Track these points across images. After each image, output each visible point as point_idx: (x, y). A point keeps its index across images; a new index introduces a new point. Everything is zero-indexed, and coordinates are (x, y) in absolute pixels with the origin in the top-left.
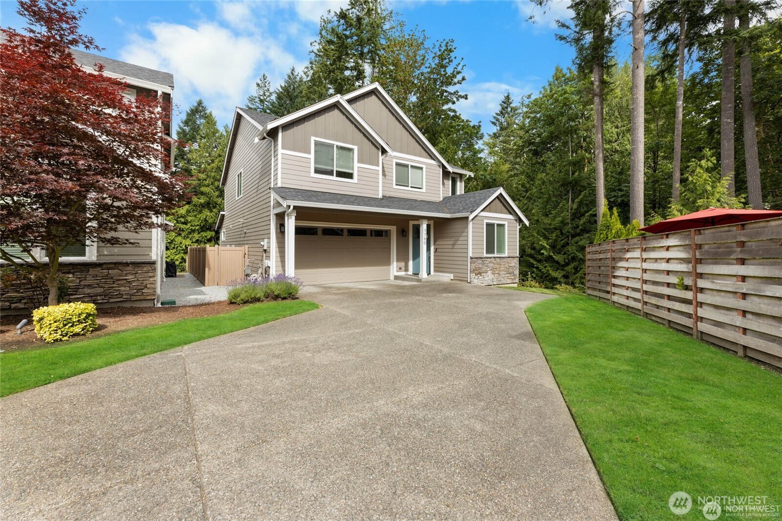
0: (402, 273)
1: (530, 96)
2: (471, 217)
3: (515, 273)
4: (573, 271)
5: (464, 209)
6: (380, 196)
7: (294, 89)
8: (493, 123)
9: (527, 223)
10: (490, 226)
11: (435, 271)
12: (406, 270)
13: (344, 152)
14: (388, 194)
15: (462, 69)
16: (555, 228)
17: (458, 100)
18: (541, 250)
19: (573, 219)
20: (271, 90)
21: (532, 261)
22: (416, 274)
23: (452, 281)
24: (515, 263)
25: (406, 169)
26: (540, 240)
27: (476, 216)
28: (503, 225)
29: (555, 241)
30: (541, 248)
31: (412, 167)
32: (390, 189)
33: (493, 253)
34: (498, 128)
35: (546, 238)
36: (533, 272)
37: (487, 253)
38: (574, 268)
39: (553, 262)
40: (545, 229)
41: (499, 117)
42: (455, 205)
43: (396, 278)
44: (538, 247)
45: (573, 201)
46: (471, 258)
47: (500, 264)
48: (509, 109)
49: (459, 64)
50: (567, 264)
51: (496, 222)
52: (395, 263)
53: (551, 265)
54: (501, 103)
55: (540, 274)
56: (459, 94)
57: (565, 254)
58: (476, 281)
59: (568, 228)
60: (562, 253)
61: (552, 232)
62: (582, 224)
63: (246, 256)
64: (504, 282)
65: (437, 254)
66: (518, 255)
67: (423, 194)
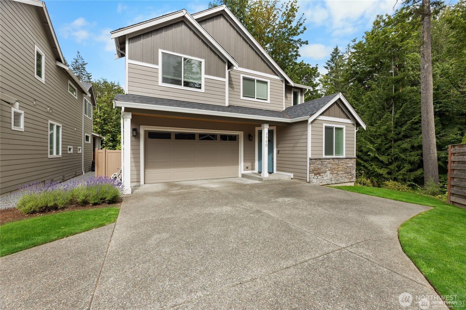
0: (249, 172)
1: (355, 40)
2: (310, 121)
3: (352, 172)
4: (397, 169)
5: (304, 114)
6: (227, 104)
8: (326, 67)
9: (364, 126)
10: (329, 130)
11: (277, 170)
12: (253, 169)
15: (304, 22)
16: (380, 135)
17: (301, 45)
18: (368, 152)
19: (396, 127)
22: (260, 172)
23: (292, 180)
24: (352, 164)
25: (253, 82)
26: (367, 144)
27: (315, 120)
28: (341, 129)
29: (380, 145)
30: (368, 150)
31: (258, 81)
32: (238, 100)
33: (332, 154)
34: (330, 71)
35: (372, 142)
37: (326, 154)
38: (397, 166)
39: (378, 162)
41: (330, 63)
42: (295, 112)
43: (243, 176)
44: (365, 150)
45: (396, 112)
46: (311, 159)
47: (338, 165)
48: (337, 57)
49: (301, 18)
50: (391, 163)
51: (335, 126)
52: (242, 163)
53: (376, 164)
54: (332, 53)
56: (302, 41)
57: (388, 155)
58: (316, 181)
59: (392, 135)
60: (386, 154)
61: (377, 138)
62: (404, 131)
64: (342, 181)
65: (279, 155)
66: (355, 156)
67: (268, 104)
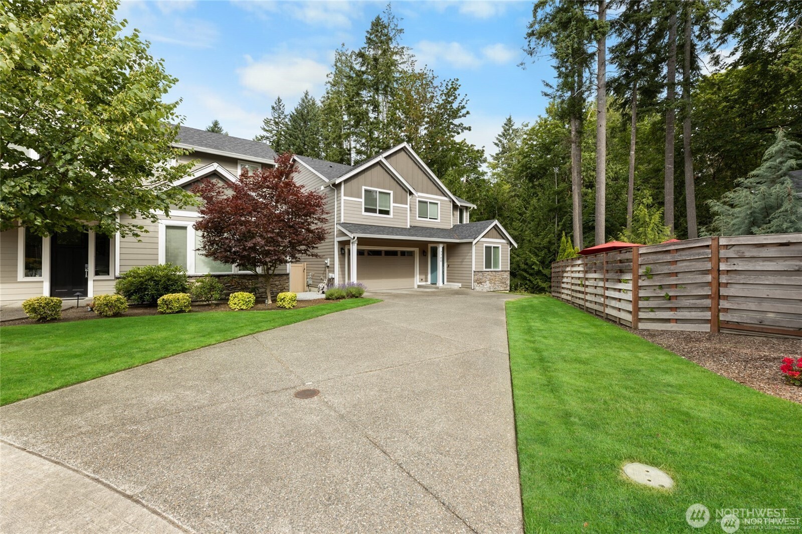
0: (423, 283)
1: (528, 124)
2: (474, 242)
3: (507, 282)
5: (470, 236)
6: (408, 227)
7: (308, 113)
8: (496, 144)
9: (516, 245)
10: (488, 249)
11: (447, 281)
12: (426, 281)
13: (383, 196)
14: (414, 224)
15: (466, 103)
16: (544, 247)
17: (462, 131)
18: (533, 265)
19: (558, 240)
20: (286, 113)
21: (525, 274)
22: (434, 283)
23: (460, 288)
24: (507, 275)
25: (426, 204)
27: (478, 241)
28: (498, 247)
29: (544, 257)
30: (532, 263)
31: (430, 203)
32: (415, 221)
33: (490, 268)
34: (501, 149)
35: (537, 255)
36: (526, 284)
37: (486, 268)
40: (536, 248)
41: (501, 138)
42: (462, 232)
43: (419, 286)
45: (558, 225)
46: (475, 272)
47: (495, 276)
48: (511, 131)
49: (463, 99)
51: (493, 245)
52: (418, 276)
53: (540, 277)
54: (503, 125)
55: (531, 286)
56: (464, 126)
58: (478, 288)
61: (542, 251)
63: (305, 271)
64: (499, 289)
65: (449, 269)
66: (509, 269)
67: (438, 223)
